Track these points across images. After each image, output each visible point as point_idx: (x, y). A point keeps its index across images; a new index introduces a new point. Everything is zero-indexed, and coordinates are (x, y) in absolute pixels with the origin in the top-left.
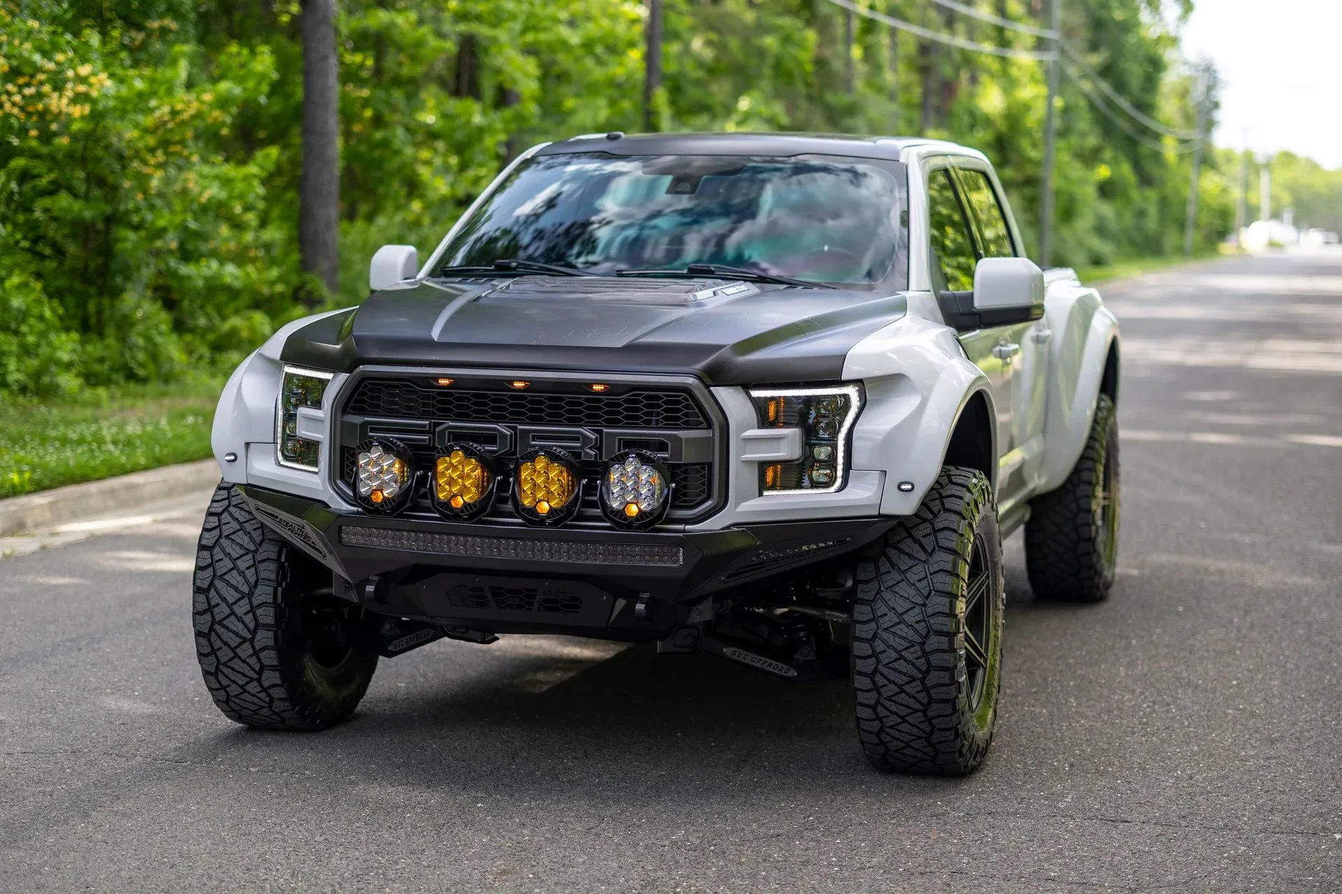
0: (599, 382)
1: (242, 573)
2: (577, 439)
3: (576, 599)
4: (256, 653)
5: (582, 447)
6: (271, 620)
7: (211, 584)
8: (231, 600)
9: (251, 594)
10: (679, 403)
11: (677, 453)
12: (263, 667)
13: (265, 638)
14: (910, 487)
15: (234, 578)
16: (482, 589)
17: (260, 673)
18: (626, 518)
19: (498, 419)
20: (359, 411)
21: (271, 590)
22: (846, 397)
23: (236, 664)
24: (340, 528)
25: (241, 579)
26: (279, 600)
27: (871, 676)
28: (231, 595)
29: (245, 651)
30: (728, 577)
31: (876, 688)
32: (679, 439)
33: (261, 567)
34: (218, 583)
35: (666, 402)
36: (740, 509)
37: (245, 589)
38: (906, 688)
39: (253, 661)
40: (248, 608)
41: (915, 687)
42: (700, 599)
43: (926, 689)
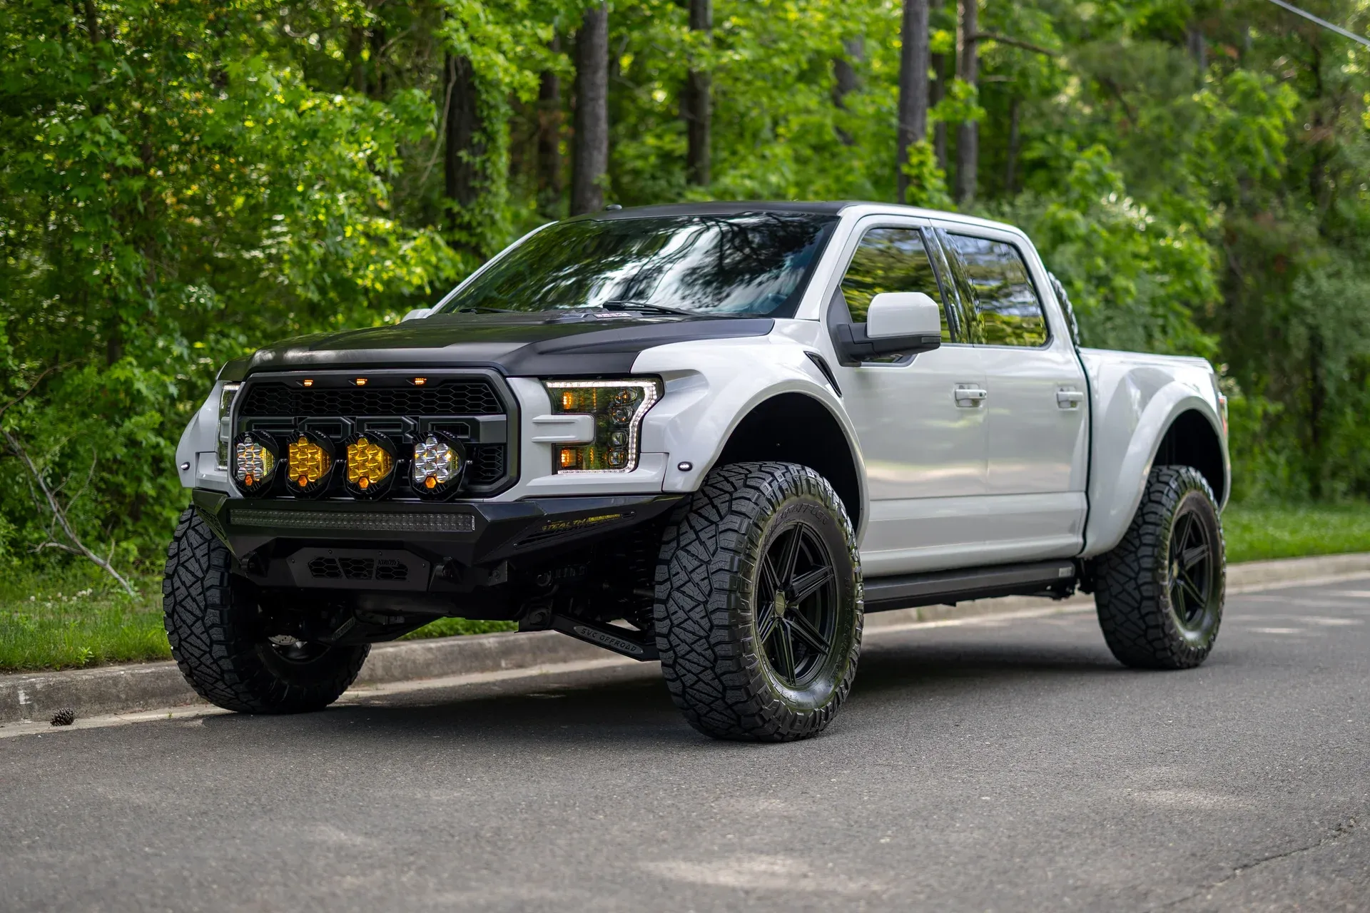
0: (420, 376)
1: (198, 561)
2: (398, 426)
3: (402, 566)
4: (207, 631)
5: (403, 433)
6: (217, 601)
7: (175, 571)
8: (188, 584)
9: (203, 579)
10: (481, 392)
11: (476, 434)
12: (212, 642)
13: (212, 616)
14: (687, 466)
15: (192, 565)
16: (333, 561)
17: (210, 646)
18: (427, 490)
19: (345, 412)
20: (249, 413)
21: (218, 575)
22: (641, 390)
23: (193, 639)
24: (228, 511)
25: (197, 566)
26: (225, 584)
27: (666, 636)
28: (188, 579)
29: (198, 629)
30: (520, 543)
31: (672, 648)
32: (477, 422)
33: (213, 555)
34: (181, 570)
35: (471, 392)
36: (531, 484)
37: (200, 574)
38: (695, 646)
39: (204, 637)
40: (200, 590)
41: (700, 646)
42: (497, 563)
43: (711, 647)
